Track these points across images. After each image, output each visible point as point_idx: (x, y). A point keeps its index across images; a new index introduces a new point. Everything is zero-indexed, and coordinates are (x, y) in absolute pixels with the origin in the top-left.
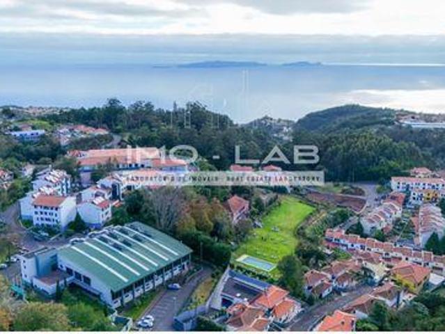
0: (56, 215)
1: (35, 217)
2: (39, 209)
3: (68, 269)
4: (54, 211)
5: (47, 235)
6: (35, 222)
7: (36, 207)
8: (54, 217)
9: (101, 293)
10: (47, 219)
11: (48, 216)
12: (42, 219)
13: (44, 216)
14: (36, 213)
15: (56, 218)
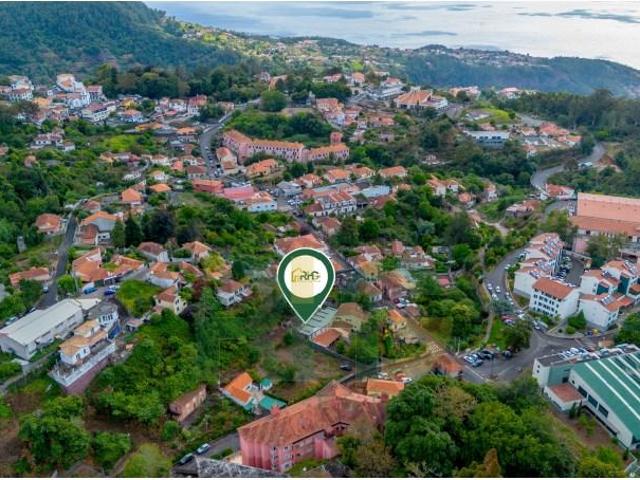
0: (558, 306)
1: (532, 300)
2: (539, 294)
3: (580, 388)
4: (556, 302)
5: (546, 326)
6: (532, 305)
7: (536, 290)
8: (554, 307)
9: (619, 432)
10: (545, 306)
11: (548, 304)
12: (540, 304)
13: (543, 302)
14: (535, 296)
15: (556, 309)
